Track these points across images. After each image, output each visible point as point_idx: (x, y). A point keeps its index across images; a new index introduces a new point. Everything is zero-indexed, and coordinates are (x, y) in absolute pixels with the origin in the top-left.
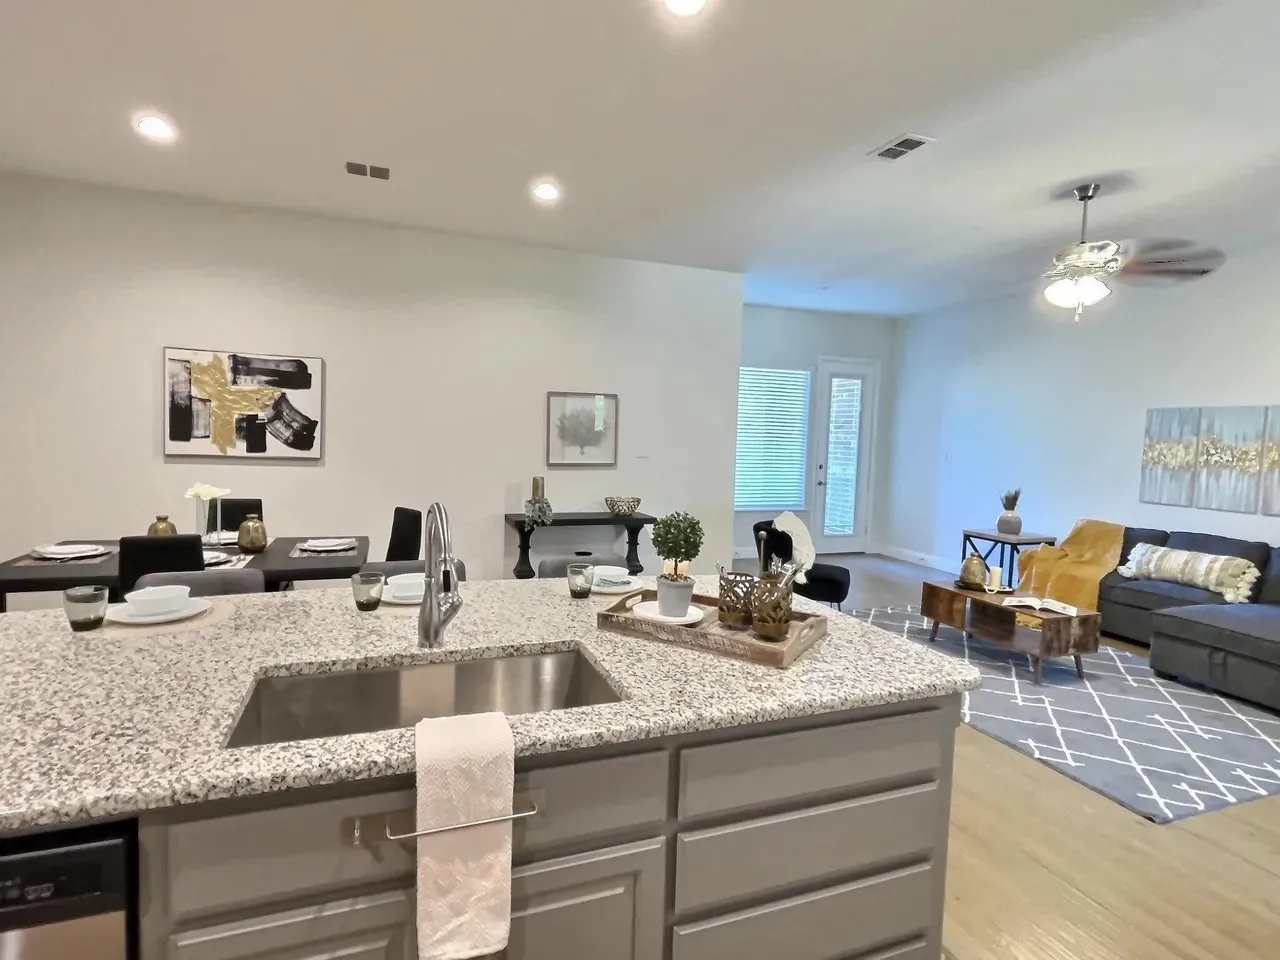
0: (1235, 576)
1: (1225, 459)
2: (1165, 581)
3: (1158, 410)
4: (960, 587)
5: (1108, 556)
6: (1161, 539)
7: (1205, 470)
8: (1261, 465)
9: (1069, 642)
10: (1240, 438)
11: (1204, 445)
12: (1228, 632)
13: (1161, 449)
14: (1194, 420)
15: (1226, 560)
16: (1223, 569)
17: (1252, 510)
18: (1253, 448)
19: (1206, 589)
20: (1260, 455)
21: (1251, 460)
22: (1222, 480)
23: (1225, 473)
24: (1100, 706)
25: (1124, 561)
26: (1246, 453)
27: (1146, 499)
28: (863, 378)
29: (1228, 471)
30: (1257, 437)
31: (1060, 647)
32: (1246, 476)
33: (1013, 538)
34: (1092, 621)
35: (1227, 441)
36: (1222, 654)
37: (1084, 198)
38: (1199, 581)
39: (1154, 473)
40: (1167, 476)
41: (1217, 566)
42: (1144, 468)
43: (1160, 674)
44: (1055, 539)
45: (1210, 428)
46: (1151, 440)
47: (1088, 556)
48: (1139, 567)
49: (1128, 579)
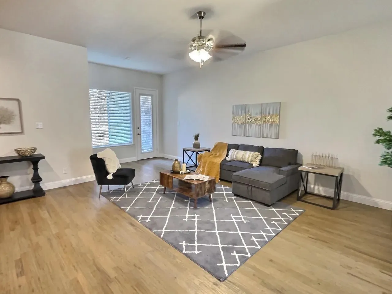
0: (255, 158)
1: (253, 120)
2: (238, 161)
3: (235, 105)
4: (172, 173)
5: (223, 154)
6: (237, 147)
7: (248, 124)
8: (261, 122)
9: (205, 191)
10: (256, 114)
11: (247, 116)
12: (252, 180)
13: (237, 118)
14: (245, 108)
15: (253, 153)
16: (252, 156)
17: (259, 137)
18: (259, 117)
19: (248, 163)
20: (261, 119)
21: (259, 121)
22: (252, 127)
23: (253, 125)
24: (214, 214)
25: (227, 155)
26: (257, 118)
27: (233, 134)
28: (152, 96)
29: (253, 124)
30: (260, 113)
31: (202, 193)
32: (258, 126)
33: (197, 150)
34: (213, 181)
35: (253, 115)
36: (251, 187)
37: (201, 17)
38: (246, 160)
39: (235, 126)
40: (239, 126)
41: (251, 155)
42: (232, 124)
43: (235, 195)
44: (210, 149)
45: (249, 111)
46: (234, 115)
47: (218, 154)
48: (231, 157)
49: (229, 161)
